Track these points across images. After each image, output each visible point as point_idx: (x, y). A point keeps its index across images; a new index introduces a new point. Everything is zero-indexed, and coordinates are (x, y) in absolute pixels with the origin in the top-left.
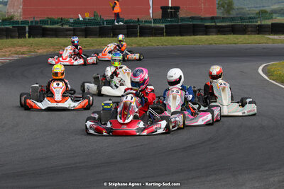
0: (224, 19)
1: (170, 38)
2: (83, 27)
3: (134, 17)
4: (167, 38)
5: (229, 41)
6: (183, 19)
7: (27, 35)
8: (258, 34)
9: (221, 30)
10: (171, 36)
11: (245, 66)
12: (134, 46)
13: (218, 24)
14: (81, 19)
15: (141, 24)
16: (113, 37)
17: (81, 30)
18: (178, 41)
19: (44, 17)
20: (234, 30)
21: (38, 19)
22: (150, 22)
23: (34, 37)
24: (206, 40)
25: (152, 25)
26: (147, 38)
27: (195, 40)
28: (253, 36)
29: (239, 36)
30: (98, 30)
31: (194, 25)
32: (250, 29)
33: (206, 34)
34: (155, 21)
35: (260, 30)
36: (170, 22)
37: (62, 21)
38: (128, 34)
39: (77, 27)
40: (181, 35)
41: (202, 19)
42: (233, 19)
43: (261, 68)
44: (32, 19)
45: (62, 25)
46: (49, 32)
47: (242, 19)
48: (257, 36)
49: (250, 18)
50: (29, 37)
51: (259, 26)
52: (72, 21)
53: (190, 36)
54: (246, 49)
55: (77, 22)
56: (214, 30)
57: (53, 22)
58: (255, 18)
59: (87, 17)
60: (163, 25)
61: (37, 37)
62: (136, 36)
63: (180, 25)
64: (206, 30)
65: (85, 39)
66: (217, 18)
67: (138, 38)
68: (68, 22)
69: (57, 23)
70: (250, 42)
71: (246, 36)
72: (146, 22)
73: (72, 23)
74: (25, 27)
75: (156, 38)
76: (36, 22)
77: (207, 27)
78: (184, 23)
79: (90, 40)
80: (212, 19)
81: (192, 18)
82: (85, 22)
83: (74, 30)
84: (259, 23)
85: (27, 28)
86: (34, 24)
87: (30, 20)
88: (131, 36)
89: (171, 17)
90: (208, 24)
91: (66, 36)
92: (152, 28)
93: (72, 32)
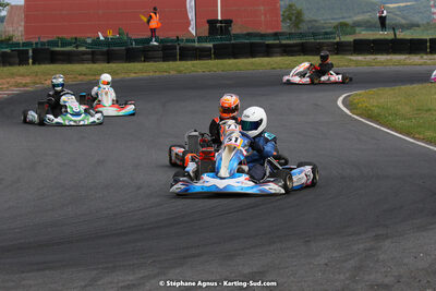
0: (291, 35)
1: (220, 61)
2: (105, 49)
3: (172, 35)
4: (216, 61)
6: (237, 36)
7: (31, 61)
8: (337, 54)
9: (288, 50)
10: (221, 59)
11: (320, 96)
12: (172, 73)
13: (284, 42)
14: (102, 38)
15: (182, 44)
16: (144, 61)
17: (102, 53)
18: (230, 65)
19: (54, 37)
20: (304, 49)
21: (45, 40)
22: (194, 41)
23: (39, 64)
24: (268, 64)
25: (196, 44)
26: (189, 62)
27: (252, 64)
30: (124, 52)
31: (252, 44)
33: (267, 56)
34: (200, 39)
35: (339, 49)
36: (220, 40)
37: (77, 42)
38: (163, 57)
39: (96, 49)
40: (235, 58)
41: (262, 36)
42: (302, 35)
43: (341, 99)
44: (37, 40)
45: (77, 47)
46: (60, 57)
47: (314, 35)
48: (335, 57)
49: (326, 33)
50: (34, 63)
51: (337, 43)
52: (89, 41)
53: (247, 57)
55: (97, 42)
56: (278, 50)
57: (65, 44)
58: (332, 33)
59: (110, 36)
60: (210, 45)
61: (45, 63)
62: (175, 60)
63: (233, 44)
64: (268, 51)
65: (107, 65)
66: (282, 34)
67: (178, 63)
68: (84, 43)
69: (70, 44)
72: (188, 41)
73: (91, 44)
74: (27, 51)
75: (202, 62)
76: (43, 44)
77: (269, 46)
78: (239, 41)
80: (276, 35)
81: (249, 35)
82: (107, 42)
83: (93, 53)
84: (337, 40)
85: (30, 51)
86: (39, 46)
87: (34, 41)
88: (168, 60)
89: (222, 34)
90: (271, 42)
91: (82, 61)
92: (196, 49)
93: (90, 56)
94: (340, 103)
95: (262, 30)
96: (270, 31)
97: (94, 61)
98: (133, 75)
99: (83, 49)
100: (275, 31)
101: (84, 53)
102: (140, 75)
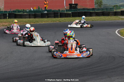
0: (98, 9)
2: (34, 13)
4: (73, 18)
5: (101, 19)
7: (8, 17)
8: (115, 16)
9: (97, 14)
10: (74, 17)
11: (110, 30)
12: (57, 22)
13: (96, 11)
14: (32, 10)
15: (60, 12)
16: (47, 18)
17: (33, 15)
20: (103, 14)
21: (12, 10)
22: (65, 11)
23: (11, 18)
24: (91, 19)
25: (65, 12)
26: (63, 18)
28: (112, 17)
29: (106, 17)
30: (40, 15)
31: (85, 12)
32: (111, 14)
33: (91, 16)
35: (116, 14)
36: (73, 11)
37: (24, 11)
38: (54, 16)
39: (31, 13)
40: (79, 17)
41: (88, 9)
42: (103, 9)
44: (9, 10)
45: (24, 13)
46: (18, 16)
47: (107, 9)
48: (114, 17)
49: (111, 9)
52: (28, 11)
54: (109, 23)
55: (30, 11)
56: (94, 14)
57: (19, 12)
59: (35, 9)
60: (70, 12)
61: (12, 18)
62: (58, 17)
63: (78, 12)
65: (35, 19)
66: (95, 9)
67: (59, 18)
69: (21, 12)
70: (111, 19)
71: (109, 17)
72: (62, 11)
73: (28, 12)
75: (67, 18)
77: (91, 13)
78: (80, 11)
79: (37, 19)
80: (93, 9)
81: (84, 9)
82: (34, 11)
83: (29, 15)
84: (115, 11)
85: (8, 14)
86: (11, 12)
87: (8, 11)
88: (56, 18)
89: (74, 9)
90: (92, 11)
91: (25, 18)
92: (66, 14)
93: (28, 16)
94: (116, 32)
95: (88, 8)
96: (91, 8)
97: (30, 18)
98: (44, 23)
99: (26, 13)
100: (93, 8)
101: (26, 15)
102: (46, 23)
